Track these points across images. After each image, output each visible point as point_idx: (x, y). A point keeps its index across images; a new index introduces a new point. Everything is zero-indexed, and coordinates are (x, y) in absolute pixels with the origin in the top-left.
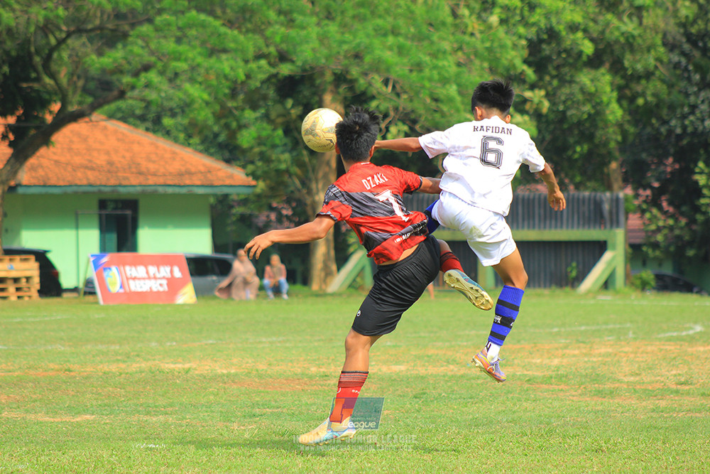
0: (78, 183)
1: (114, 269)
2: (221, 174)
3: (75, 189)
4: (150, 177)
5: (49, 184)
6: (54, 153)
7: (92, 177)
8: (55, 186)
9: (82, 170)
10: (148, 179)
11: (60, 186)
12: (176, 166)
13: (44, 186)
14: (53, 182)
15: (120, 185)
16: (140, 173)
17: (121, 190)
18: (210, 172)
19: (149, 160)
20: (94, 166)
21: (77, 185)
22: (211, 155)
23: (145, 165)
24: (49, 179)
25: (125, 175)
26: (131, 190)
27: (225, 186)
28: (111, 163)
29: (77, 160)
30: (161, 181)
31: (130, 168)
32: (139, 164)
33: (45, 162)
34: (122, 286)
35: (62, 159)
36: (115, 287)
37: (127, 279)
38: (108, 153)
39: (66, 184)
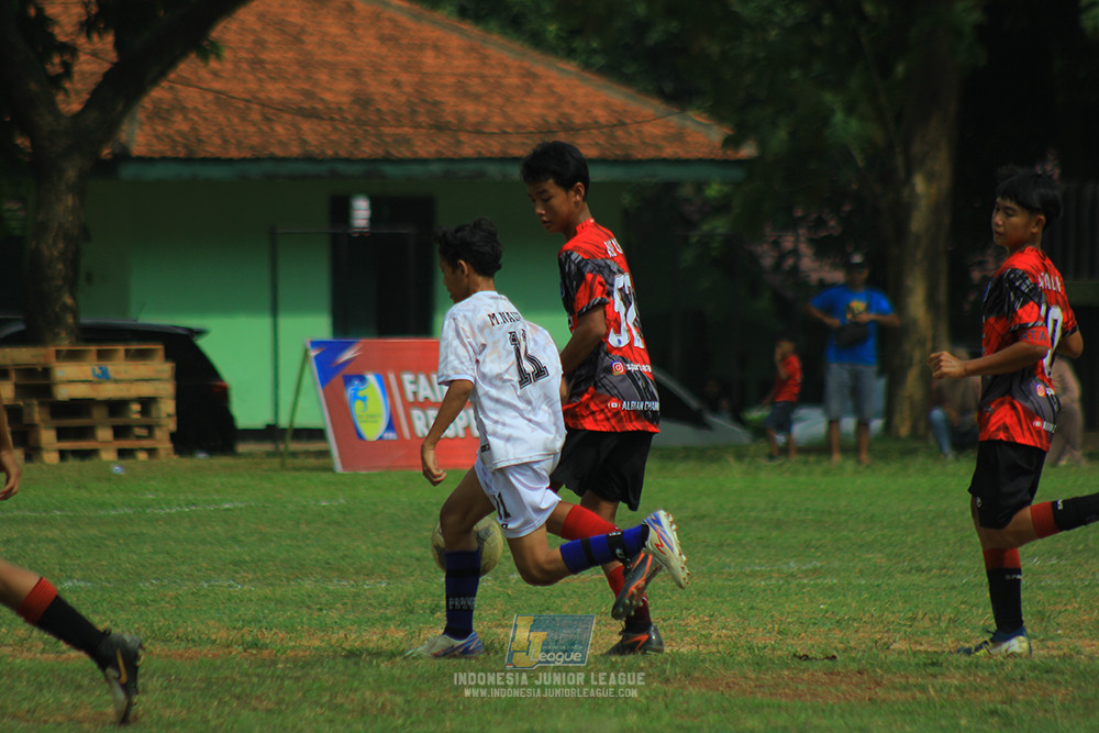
0: (278, 152)
1: (371, 378)
2: (652, 130)
3: (268, 167)
4: (464, 137)
5: (203, 155)
6: (215, 74)
7: (314, 135)
8: (217, 161)
9: (287, 117)
10: (459, 143)
11: (230, 161)
12: (533, 111)
13: (188, 160)
14: (212, 149)
15: (388, 160)
16: (440, 127)
17: (389, 170)
18: (622, 124)
19: (463, 92)
20: (319, 106)
21: (273, 159)
22: (627, 80)
23: (451, 105)
24: (200, 141)
25: (398, 131)
26: (417, 170)
27: (665, 161)
28: (363, 101)
29: (275, 91)
30: (495, 147)
31: (414, 112)
32: (436, 104)
33: (191, 96)
34: (392, 425)
35: (236, 89)
36: (373, 427)
37: (408, 406)
38: (355, 74)
39: (248, 155)
